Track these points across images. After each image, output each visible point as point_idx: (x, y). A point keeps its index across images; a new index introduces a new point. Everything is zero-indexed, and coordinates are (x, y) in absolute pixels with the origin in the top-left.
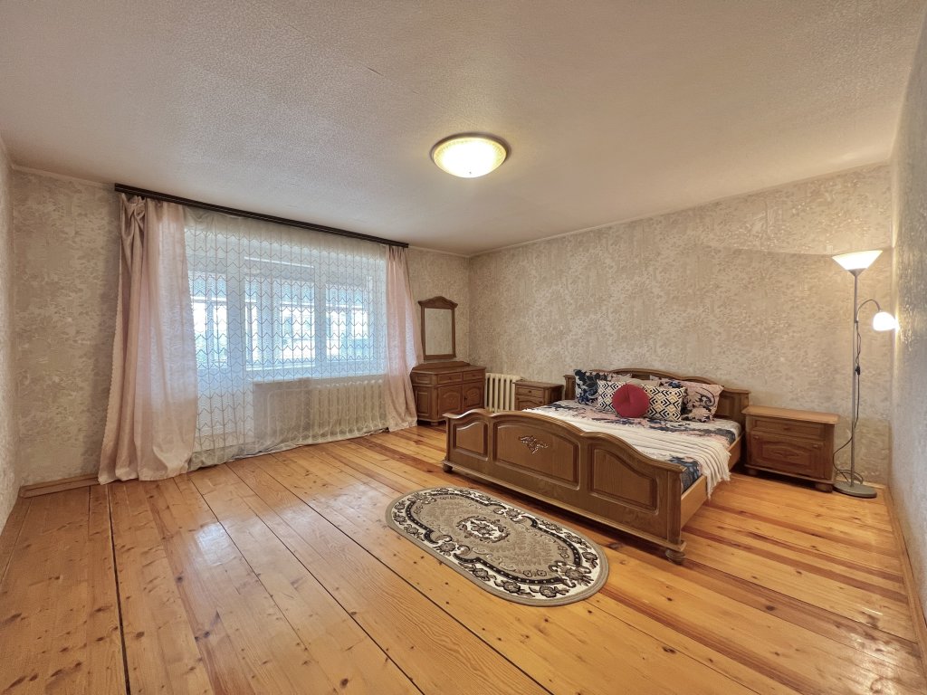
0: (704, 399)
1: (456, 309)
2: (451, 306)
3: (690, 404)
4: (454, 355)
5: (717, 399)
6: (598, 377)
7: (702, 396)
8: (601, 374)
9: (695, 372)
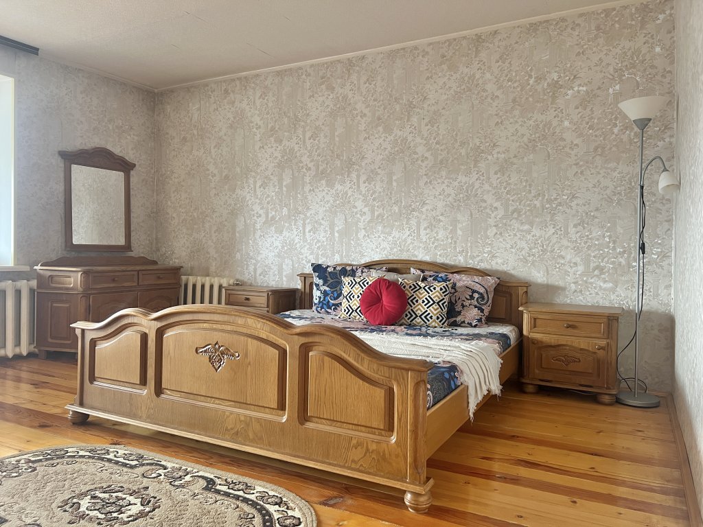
0: (476, 296)
1: (132, 173)
2: (124, 166)
3: (459, 303)
4: (128, 247)
5: (491, 296)
6: (344, 272)
7: (474, 291)
8: (349, 268)
9: (466, 261)
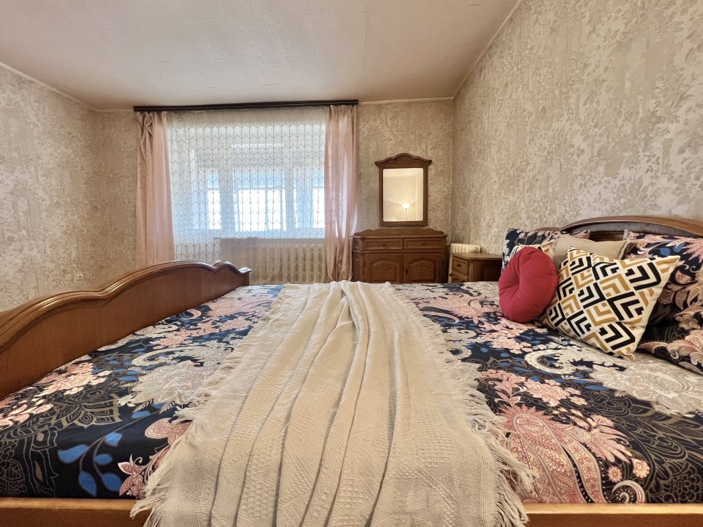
1: (429, 167)
2: (424, 164)
4: (425, 222)
